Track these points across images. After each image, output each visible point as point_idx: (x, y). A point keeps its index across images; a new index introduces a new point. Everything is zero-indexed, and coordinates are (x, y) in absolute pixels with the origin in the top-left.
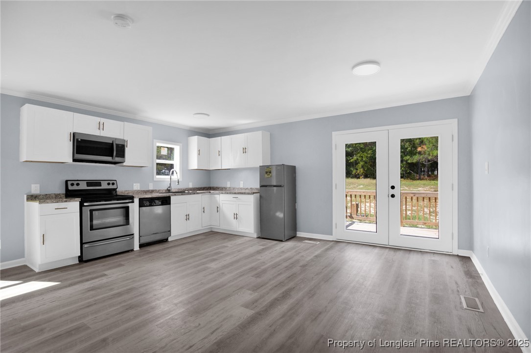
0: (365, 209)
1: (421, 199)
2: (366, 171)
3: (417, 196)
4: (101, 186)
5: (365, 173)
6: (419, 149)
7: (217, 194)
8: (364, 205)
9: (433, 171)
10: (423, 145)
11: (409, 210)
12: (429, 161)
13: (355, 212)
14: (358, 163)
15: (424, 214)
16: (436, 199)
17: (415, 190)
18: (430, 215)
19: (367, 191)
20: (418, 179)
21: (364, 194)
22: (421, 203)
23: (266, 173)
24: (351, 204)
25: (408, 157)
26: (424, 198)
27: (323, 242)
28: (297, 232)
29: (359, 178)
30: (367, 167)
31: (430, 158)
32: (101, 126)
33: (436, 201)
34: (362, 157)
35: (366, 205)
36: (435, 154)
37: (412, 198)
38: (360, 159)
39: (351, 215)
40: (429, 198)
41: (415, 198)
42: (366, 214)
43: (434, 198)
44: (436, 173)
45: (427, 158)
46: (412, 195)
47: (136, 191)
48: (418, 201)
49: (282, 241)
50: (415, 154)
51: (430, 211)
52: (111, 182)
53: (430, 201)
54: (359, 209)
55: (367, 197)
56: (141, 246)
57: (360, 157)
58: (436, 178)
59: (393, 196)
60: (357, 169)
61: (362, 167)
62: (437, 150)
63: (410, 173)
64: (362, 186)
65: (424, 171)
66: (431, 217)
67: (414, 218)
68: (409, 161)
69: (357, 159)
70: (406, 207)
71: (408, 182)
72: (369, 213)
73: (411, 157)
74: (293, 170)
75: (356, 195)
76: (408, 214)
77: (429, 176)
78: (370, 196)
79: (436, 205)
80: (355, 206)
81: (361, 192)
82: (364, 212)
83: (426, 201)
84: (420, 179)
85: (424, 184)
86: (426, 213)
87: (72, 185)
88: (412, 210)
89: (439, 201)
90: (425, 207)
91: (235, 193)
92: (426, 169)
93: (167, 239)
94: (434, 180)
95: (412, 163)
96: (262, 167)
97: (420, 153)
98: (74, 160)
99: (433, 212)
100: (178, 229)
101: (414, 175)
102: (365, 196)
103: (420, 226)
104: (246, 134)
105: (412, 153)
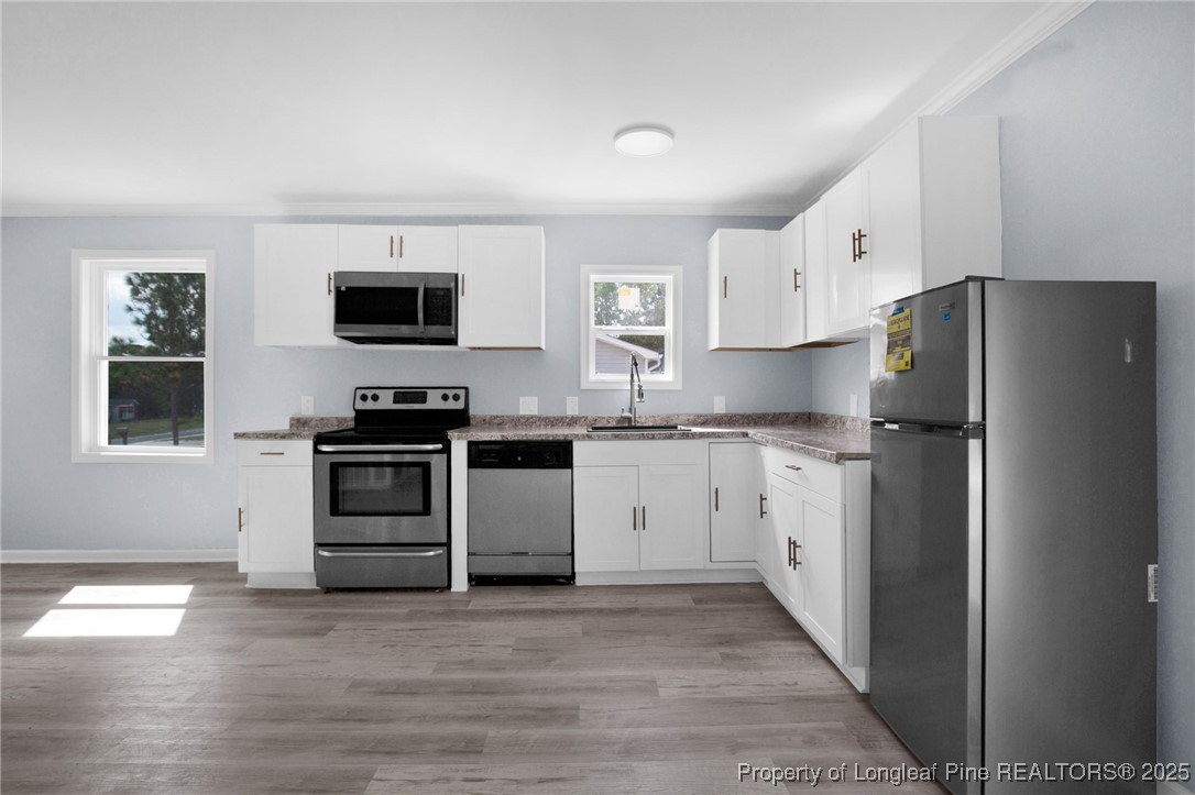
4: (425, 402)
23: (894, 345)
32: (395, 248)
47: (523, 417)
52: (451, 393)
87: (365, 398)
91: (793, 448)
93: (571, 578)
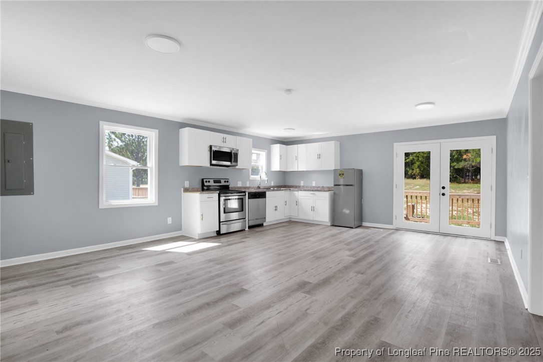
0: (422, 211)
1: (465, 201)
2: (422, 171)
3: (462, 197)
4: (221, 183)
5: (421, 173)
6: (465, 157)
7: (296, 191)
8: (420, 206)
9: (476, 176)
10: (468, 153)
11: (455, 210)
12: (473, 167)
13: (411, 213)
14: (414, 163)
15: (468, 214)
16: (478, 200)
17: (460, 193)
18: (474, 215)
19: (423, 191)
20: (463, 183)
21: (420, 195)
22: (465, 204)
23: (340, 175)
24: (407, 205)
25: (455, 164)
26: (468, 199)
27: (385, 230)
28: (363, 223)
29: (415, 178)
30: (424, 167)
31: (473, 164)
32: (224, 140)
33: (478, 202)
34: (418, 157)
35: (422, 206)
36: (478, 161)
37: (458, 199)
38: (416, 159)
39: (407, 216)
40: (473, 200)
41: (460, 200)
42: (422, 215)
43: (477, 200)
44: (478, 177)
45: (471, 165)
46: (458, 197)
47: (239, 187)
48: (463, 202)
49: (352, 228)
50: (461, 161)
51: (473, 211)
52: (227, 180)
53: (473, 202)
54: (415, 210)
55: (424, 198)
56: (250, 227)
57: (416, 157)
58: (478, 181)
59: (443, 194)
60: (413, 170)
61: (419, 167)
62: (480, 157)
63: (456, 177)
64: (418, 187)
65: (468, 176)
66: (475, 217)
67: (459, 218)
68: (456, 167)
69: (413, 159)
70: (452, 208)
71: (455, 185)
72: (425, 214)
73: (458, 163)
74: (360, 172)
75: (411, 196)
76: (454, 214)
77: (473, 180)
78: (426, 197)
79: (479, 205)
80: (411, 207)
81: (417, 193)
82: (420, 214)
83: (470, 202)
84: (465, 182)
85: (468, 187)
86: (470, 213)
87: (206, 182)
88: (457, 211)
89: (481, 202)
90: (469, 207)
91: (313, 191)
92: (470, 174)
93: (263, 224)
94: (477, 183)
95: (459, 169)
96: (335, 170)
97: (465, 160)
98: (211, 165)
99: (476, 212)
100: (271, 217)
101: (460, 179)
102: (421, 197)
103: (465, 225)
104: (320, 143)
105: (458, 160)
